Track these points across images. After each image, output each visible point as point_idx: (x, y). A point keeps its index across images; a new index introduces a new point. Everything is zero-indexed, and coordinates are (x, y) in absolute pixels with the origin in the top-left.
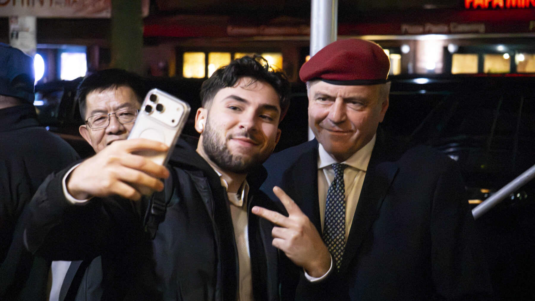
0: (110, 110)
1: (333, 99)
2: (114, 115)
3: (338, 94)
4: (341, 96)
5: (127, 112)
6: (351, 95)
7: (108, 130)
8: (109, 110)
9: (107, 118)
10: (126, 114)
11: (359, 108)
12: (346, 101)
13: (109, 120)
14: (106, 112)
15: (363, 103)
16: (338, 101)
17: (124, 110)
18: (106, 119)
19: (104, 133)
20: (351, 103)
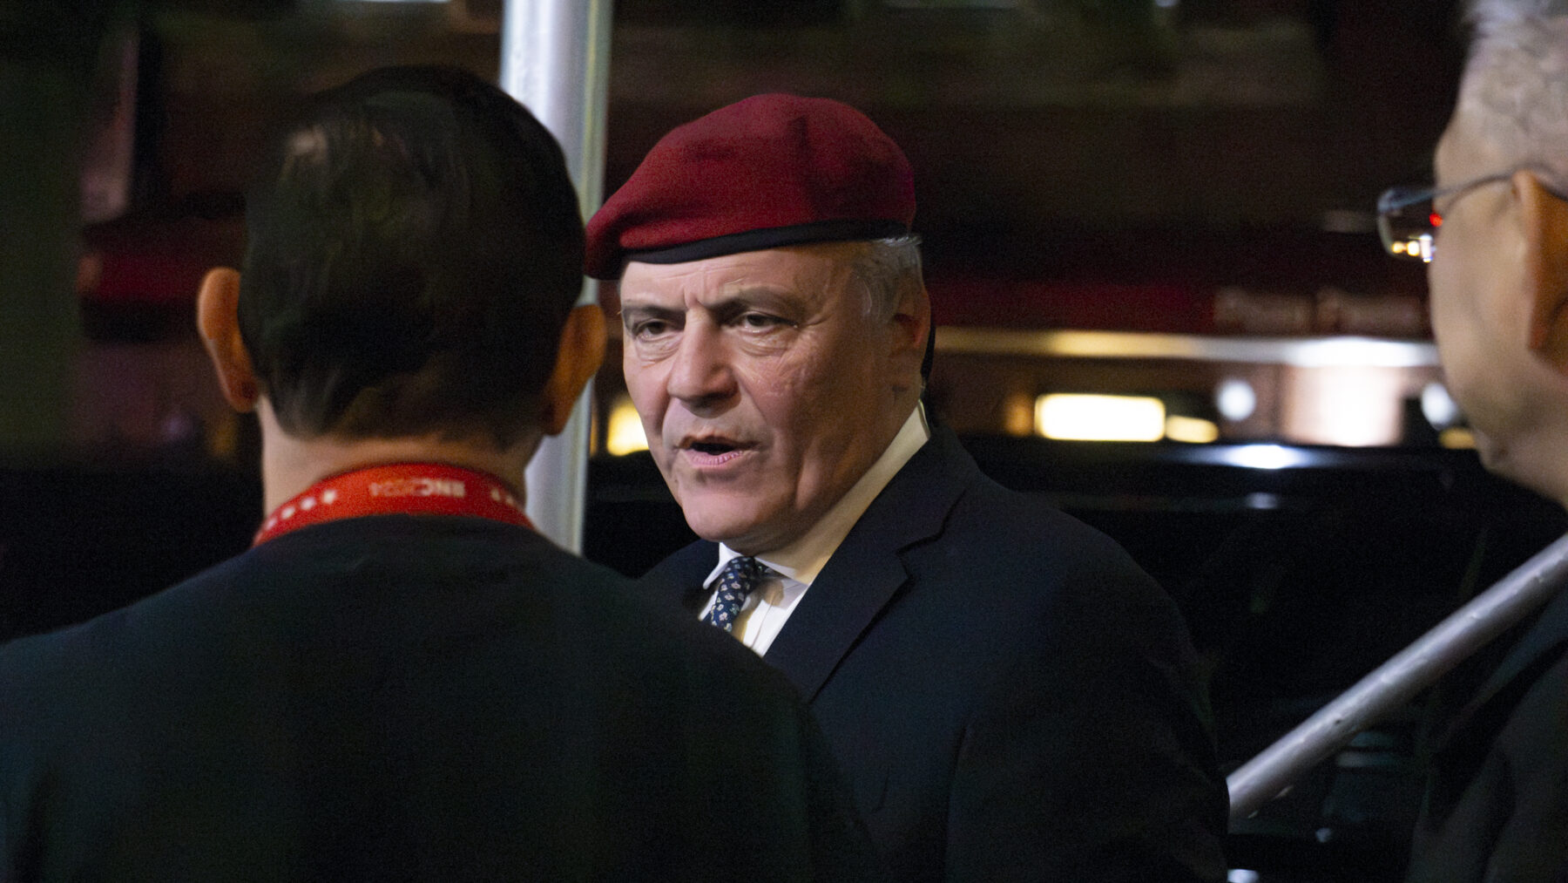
1: (677, 318)
3: (687, 298)
4: (695, 304)
6: (730, 292)
11: (774, 339)
12: (725, 314)
16: (695, 321)
20: (740, 323)
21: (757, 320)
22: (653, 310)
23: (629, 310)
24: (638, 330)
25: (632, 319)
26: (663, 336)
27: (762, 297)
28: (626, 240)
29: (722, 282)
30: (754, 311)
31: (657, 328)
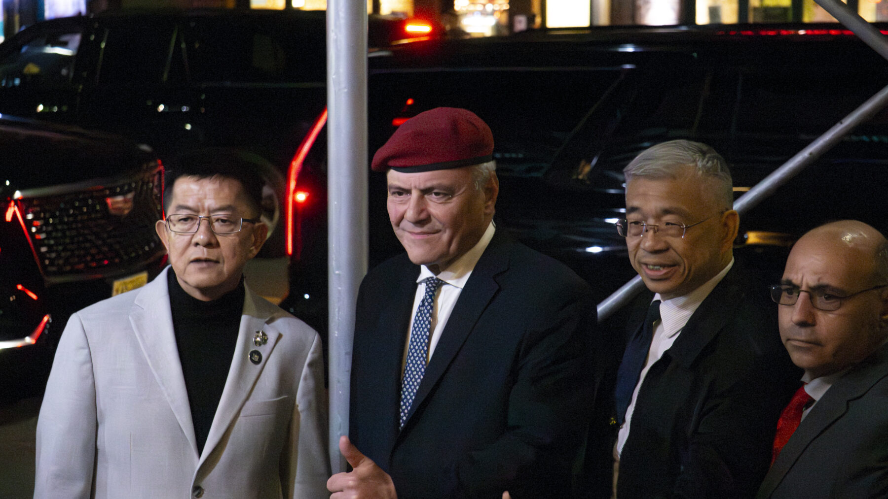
0: (204, 210)
1: (408, 192)
2: (208, 219)
3: (412, 186)
4: (415, 187)
5: (226, 218)
6: (429, 184)
7: (195, 240)
8: (201, 209)
9: (197, 219)
10: (223, 221)
11: (443, 200)
12: (425, 192)
13: (199, 224)
14: (197, 211)
15: (447, 192)
16: (415, 194)
17: (221, 214)
18: (194, 221)
19: (189, 244)
20: (431, 194)
21: (437, 194)
22: (399, 188)
23: (391, 187)
24: (394, 193)
25: (393, 190)
26: (402, 196)
27: (439, 186)
28: (391, 163)
29: (426, 181)
30: (436, 191)
31: (400, 194)
